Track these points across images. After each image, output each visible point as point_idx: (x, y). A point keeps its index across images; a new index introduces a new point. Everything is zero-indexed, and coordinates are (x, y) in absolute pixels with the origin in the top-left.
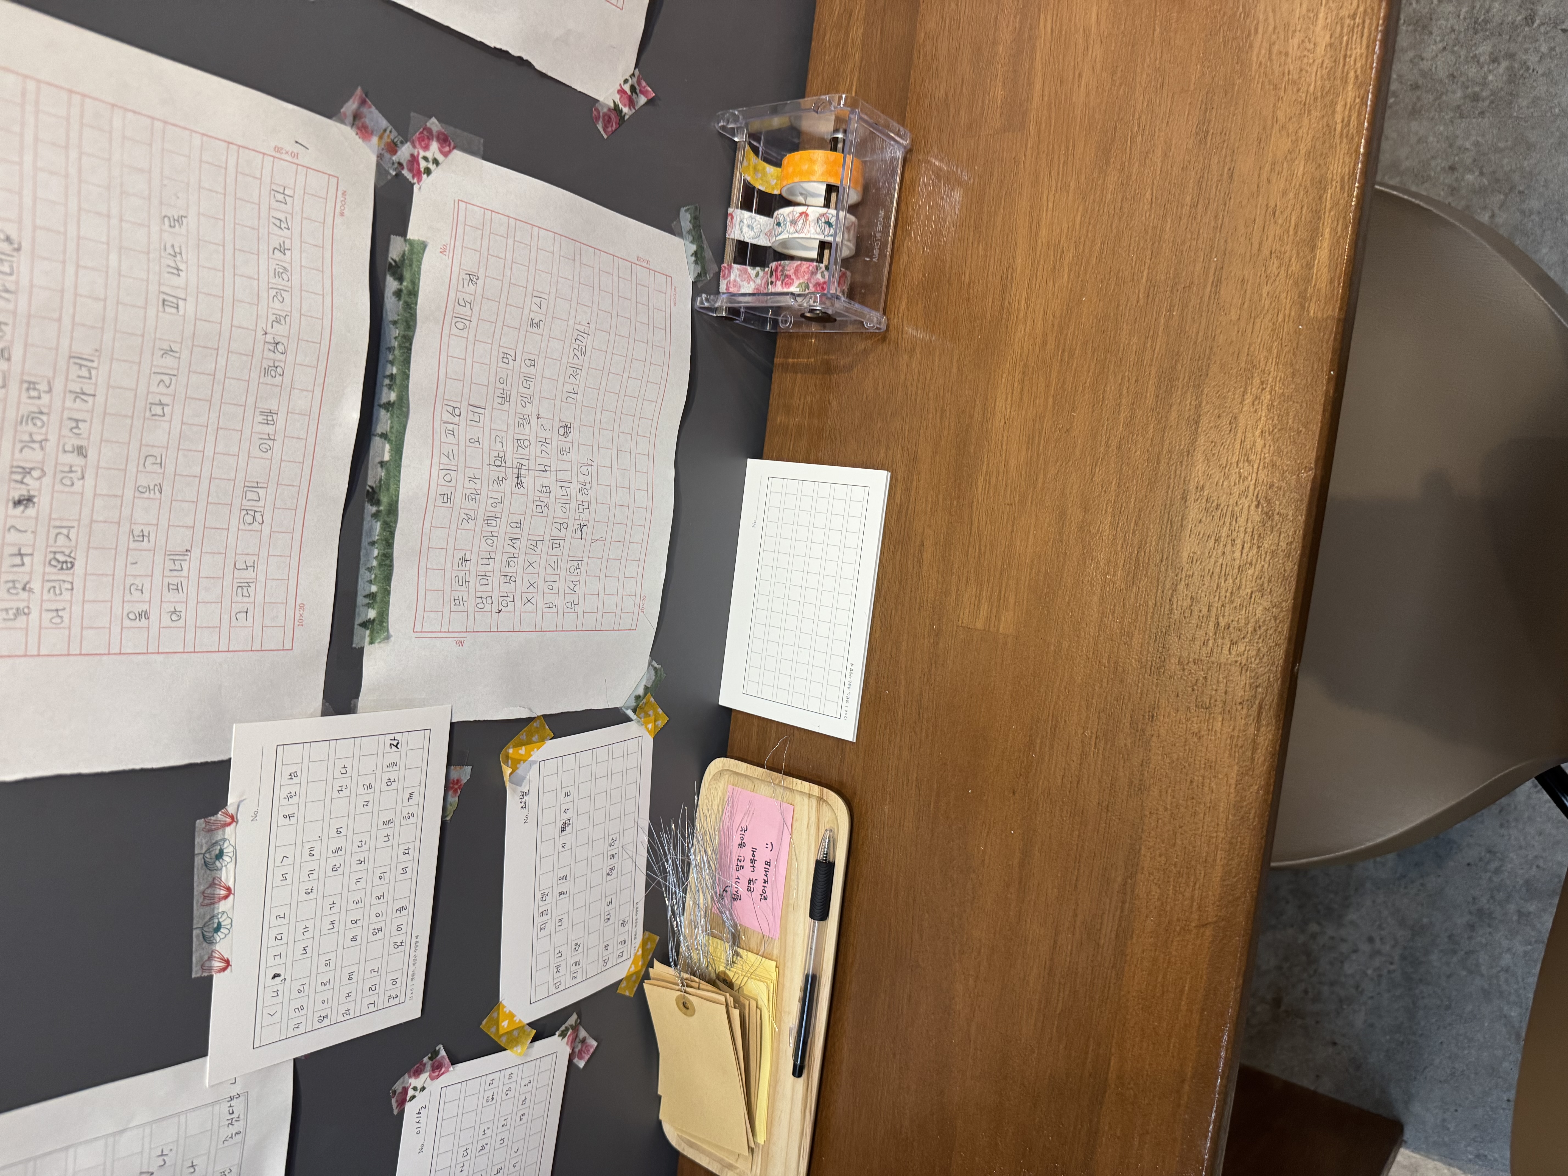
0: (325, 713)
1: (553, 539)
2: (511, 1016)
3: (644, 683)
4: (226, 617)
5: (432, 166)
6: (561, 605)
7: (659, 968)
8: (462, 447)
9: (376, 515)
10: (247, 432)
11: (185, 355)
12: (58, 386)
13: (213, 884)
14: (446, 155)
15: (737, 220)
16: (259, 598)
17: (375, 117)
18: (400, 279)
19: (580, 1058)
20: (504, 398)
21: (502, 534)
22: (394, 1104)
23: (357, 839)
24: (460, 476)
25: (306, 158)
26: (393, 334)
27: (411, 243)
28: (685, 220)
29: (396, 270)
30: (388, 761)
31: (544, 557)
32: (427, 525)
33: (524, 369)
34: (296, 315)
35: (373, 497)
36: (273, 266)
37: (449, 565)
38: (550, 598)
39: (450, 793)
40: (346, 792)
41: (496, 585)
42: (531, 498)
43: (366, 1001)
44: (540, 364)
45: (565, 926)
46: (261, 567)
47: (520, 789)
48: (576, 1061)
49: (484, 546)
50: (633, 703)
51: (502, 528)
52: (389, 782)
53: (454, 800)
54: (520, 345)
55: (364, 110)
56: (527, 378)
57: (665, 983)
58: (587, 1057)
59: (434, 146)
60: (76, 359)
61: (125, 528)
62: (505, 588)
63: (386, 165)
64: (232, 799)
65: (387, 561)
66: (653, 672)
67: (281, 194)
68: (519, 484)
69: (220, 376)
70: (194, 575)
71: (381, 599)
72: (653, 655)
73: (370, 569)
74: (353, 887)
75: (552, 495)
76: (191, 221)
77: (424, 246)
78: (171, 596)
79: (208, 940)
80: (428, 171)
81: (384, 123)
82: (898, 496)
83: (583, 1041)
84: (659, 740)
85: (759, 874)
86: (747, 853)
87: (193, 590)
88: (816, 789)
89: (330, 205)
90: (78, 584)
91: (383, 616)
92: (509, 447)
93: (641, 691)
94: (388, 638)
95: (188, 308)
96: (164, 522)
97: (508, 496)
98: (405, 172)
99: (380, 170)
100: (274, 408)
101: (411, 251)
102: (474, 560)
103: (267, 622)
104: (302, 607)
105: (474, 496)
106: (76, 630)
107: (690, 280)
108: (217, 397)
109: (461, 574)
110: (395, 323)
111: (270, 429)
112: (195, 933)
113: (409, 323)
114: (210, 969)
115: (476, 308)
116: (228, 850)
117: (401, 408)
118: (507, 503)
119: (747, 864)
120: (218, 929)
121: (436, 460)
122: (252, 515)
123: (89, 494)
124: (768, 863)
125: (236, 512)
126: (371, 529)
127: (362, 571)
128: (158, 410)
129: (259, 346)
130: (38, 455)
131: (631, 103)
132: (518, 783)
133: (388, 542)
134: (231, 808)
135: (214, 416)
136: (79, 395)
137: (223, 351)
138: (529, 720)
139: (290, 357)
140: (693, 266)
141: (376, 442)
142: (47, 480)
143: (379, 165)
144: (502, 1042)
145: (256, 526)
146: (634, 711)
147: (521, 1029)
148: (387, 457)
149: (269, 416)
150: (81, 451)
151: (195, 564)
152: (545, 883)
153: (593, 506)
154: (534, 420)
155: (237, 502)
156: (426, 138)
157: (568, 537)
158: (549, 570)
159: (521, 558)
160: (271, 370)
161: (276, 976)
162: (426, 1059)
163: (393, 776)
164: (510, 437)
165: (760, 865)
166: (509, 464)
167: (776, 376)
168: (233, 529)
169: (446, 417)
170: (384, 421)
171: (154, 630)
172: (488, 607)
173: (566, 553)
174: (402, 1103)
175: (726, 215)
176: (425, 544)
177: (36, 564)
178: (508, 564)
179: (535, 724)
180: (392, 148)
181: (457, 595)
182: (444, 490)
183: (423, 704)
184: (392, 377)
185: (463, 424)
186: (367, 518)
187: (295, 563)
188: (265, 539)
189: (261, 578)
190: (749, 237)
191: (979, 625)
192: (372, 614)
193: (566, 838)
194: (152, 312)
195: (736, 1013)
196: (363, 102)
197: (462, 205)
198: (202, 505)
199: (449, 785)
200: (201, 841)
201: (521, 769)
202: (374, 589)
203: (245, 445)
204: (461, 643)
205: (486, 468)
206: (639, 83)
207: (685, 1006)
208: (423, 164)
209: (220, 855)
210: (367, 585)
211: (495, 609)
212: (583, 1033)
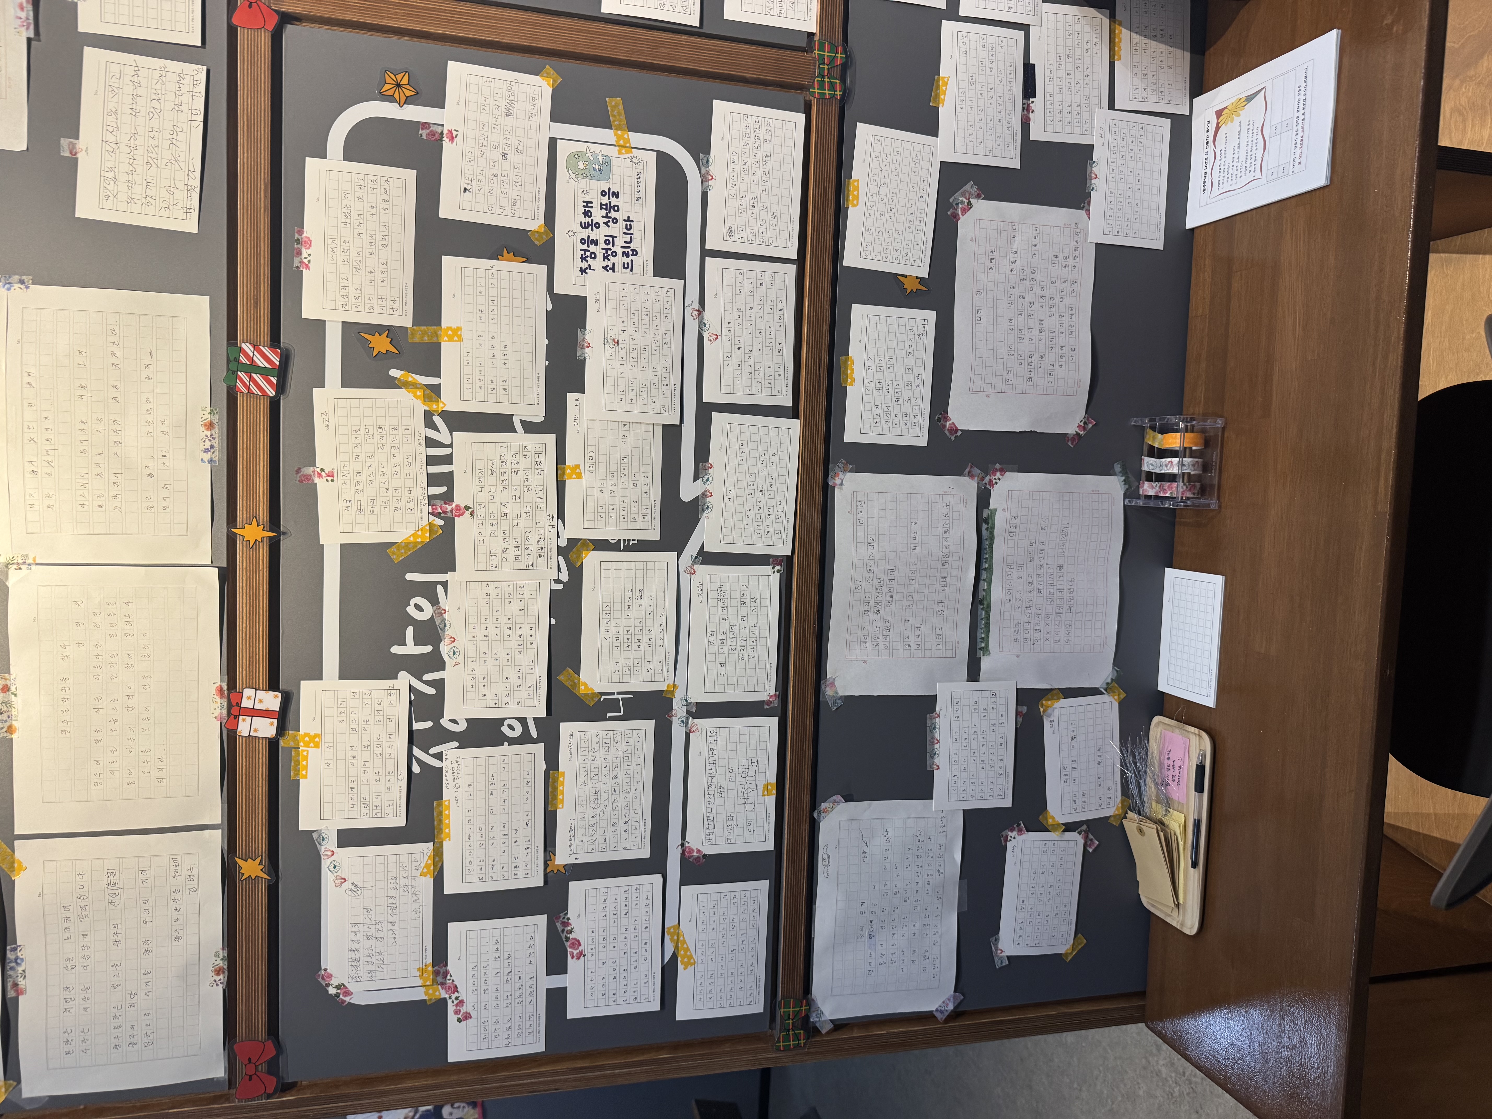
0: (968, 681)
1: (1057, 614)
2: (1053, 818)
3: (1110, 677)
4: (933, 646)
5: (997, 481)
6: (1062, 641)
7: (1130, 814)
8: (1015, 581)
9: (982, 609)
10: (938, 585)
11: (919, 564)
12: (885, 579)
13: (933, 738)
14: (1003, 475)
15: (1145, 462)
16: (944, 640)
17: (976, 471)
18: (988, 524)
19: (1090, 847)
20: (1032, 559)
21: (1033, 613)
22: (1003, 841)
23: (982, 729)
24: (1015, 592)
25: (953, 492)
26: (986, 544)
27: (991, 510)
28: (1117, 467)
29: (986, 521)
30: (992, 701)
31: (1053, 621)
32: (1002, 611)
33: (1040, 546)
34: (952, 545)
35: (981, 602)
36: (944, 529)
37: (1012, 626)
38: (1057, 638)
39: (1019, 716)
40: (977, 711)
41: (1032, 633)
42: (1045, 598)
43: (989, 794)
44: (1046, 544)
45: (1077, 783)
46: (944, 629)
47: (1049, 719)
48: (1088, 848)
49: (1026, 618)
50: (1105, 686)
51: (1033, 610)
52: (993, 709)
53: (1020, 719)
54: (1037, 538)
55: (972, 469)
56: (1042, 550)
57: (1133, 820)
58: (1093, 848)
59: (998, 474)
60: (890, 570)
61: (903, 619)
62: (1036, 634)
63: (980, 485)
64: (937, 709)
65: (987, 625)
66: (1115, 672)
67: (946, 506)
68: (1040, 592)
69: (929, 568)
70: (923, 633)
71: (986, 640)
72: (1115, 663)
73: (981, 629)
74: (981, 747)
75: (1055, 596)
76: (919, 522)
77: (996, 510)
78: (917, 639)
79: (932, 758)
80: (996, 483)
81: (979, 471)
82: (1228, 588)
83: (1091, 840)
84: (1121, 704)
85: (1177, 773)
86: (1171, 762)
87: (923, 638)
88: (1196, 730)
89: (962, 505)
90: (891, 636)
91: (987, 645)
92: (1035, 578)
93: (1109, 681)
94: (989, 654)
95: (919, 549)
96: (914, 616)
97: (1035, 597)
98: (988, 486)
99: (978, 488)
100: (946, 575)
101: (991, 513)
102: (1022, 624)
103: (947, 648)
104: (958, 643)
105: (1020, 599)
106: (891, 651)
107: (1122, 493)
108: (928, 575)
109: (1017, 629)
110: (986, 539)
111: (945, 583)
112: (928, 754)
113: (992, 538)
114: (933, 768)
115: (1018, 528)
116: (937, 726)
117: (990, 570)
118: (1034, 600)
119: (1171, 768)
120: (935, 754)
121: (1004, 586)
122: (940, 612)
123: (894, 608)
124: (1180, 767)
125: (935, 611)
126: (981, 614)
127: (979, 629)
128: (911, 581)
129: (940, 556)
130: (880, 599)
131: (1084, 428)
132: (1049, 716)
133: (988, 618)
134: (938, 712)
135: (928, 581)
136: (891, 580)
137: (929, 561)
138: (1051, 690)
139: (950, 559)
140: (1123, 486)
141: (982, 582)
142: (883, 605)
143: (978, 486)
144: (1050, 828)
145: (942, 615)
146: (1106, 690)
147: (1058, 825)
148: (986, 588)
149: (944, 579)
150: (891, 596)
151: (923, 629)
152: (1066, 762)
153: (1075, 599)
154: (1045, 566)
155: (936, 608)
156: (995, 471)
157: (1064, 612)
158: (1056, 627)
159: (1043, 622)
160: (945, 564)
161: (955, 776)
162: (1015, 826)
163: (995, 707)
164: (1035, 574)
165: (1177, 768)
166: (1035, 584)
167: (1177, 527)
168: (935, 617)
169: (1008, 570)
170: (984, 575)
171: (912, 651)
172: (1029, 642)
173: (1063, 619)
174: (1006, 841)
175: (1141, 459)
176: (1002, 618)
177: (881, 630)
178: (1037, 624)
179: (1055, 692)
180: (983, 479)
181: (1016, 637)
182: (1008, 598)
183: (1005, 680)
184: (986, 559)
185: (1014, 571)
186: (980, 610)
187: (955, 626)
188: (945, 620)
189: (944, 633)
190: (1151, 469)
191: (1263, 651)
192: (983, 645)
193: (1074, 743)
194: (909, 552)
195: (1162, 834)
196: (971, 467)
197: (1010, 492)
198: (925, 609)
199: (1018, 713)
200: (928, 722)
201: (1050, 711)
202: (983, 636)
203: (937, 589)
204: (1018, 657)
205: (1025, 588)
206: (1088, 419)
207: (1141, 831)
208: (994, 481)
209: (935, 728)
210: (981, 635)
211: (1032, 643)
212: (1091, 836)
